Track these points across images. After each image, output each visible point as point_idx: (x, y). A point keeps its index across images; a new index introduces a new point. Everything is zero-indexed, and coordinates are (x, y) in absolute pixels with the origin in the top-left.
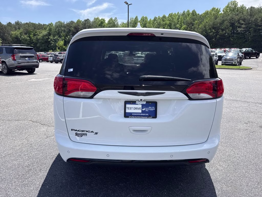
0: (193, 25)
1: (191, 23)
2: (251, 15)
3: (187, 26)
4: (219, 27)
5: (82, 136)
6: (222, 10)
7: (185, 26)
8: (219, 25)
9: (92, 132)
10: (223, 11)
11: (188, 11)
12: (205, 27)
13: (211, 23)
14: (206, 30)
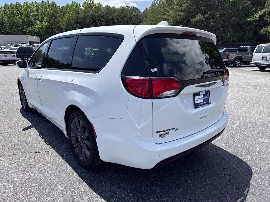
0: (56, 18)
1: (53, 16)
2: (108, 13)
3: (50, 19)
4: (83, 22)
5: (165, 136)
6: (81, 5)
7: (47, 18)
8: (82, 20)
9: (174, 129)
10: (83, 6)
11: (48, 2)
12: (69, 21)
13: (75, 17)
14: (70, 24)
